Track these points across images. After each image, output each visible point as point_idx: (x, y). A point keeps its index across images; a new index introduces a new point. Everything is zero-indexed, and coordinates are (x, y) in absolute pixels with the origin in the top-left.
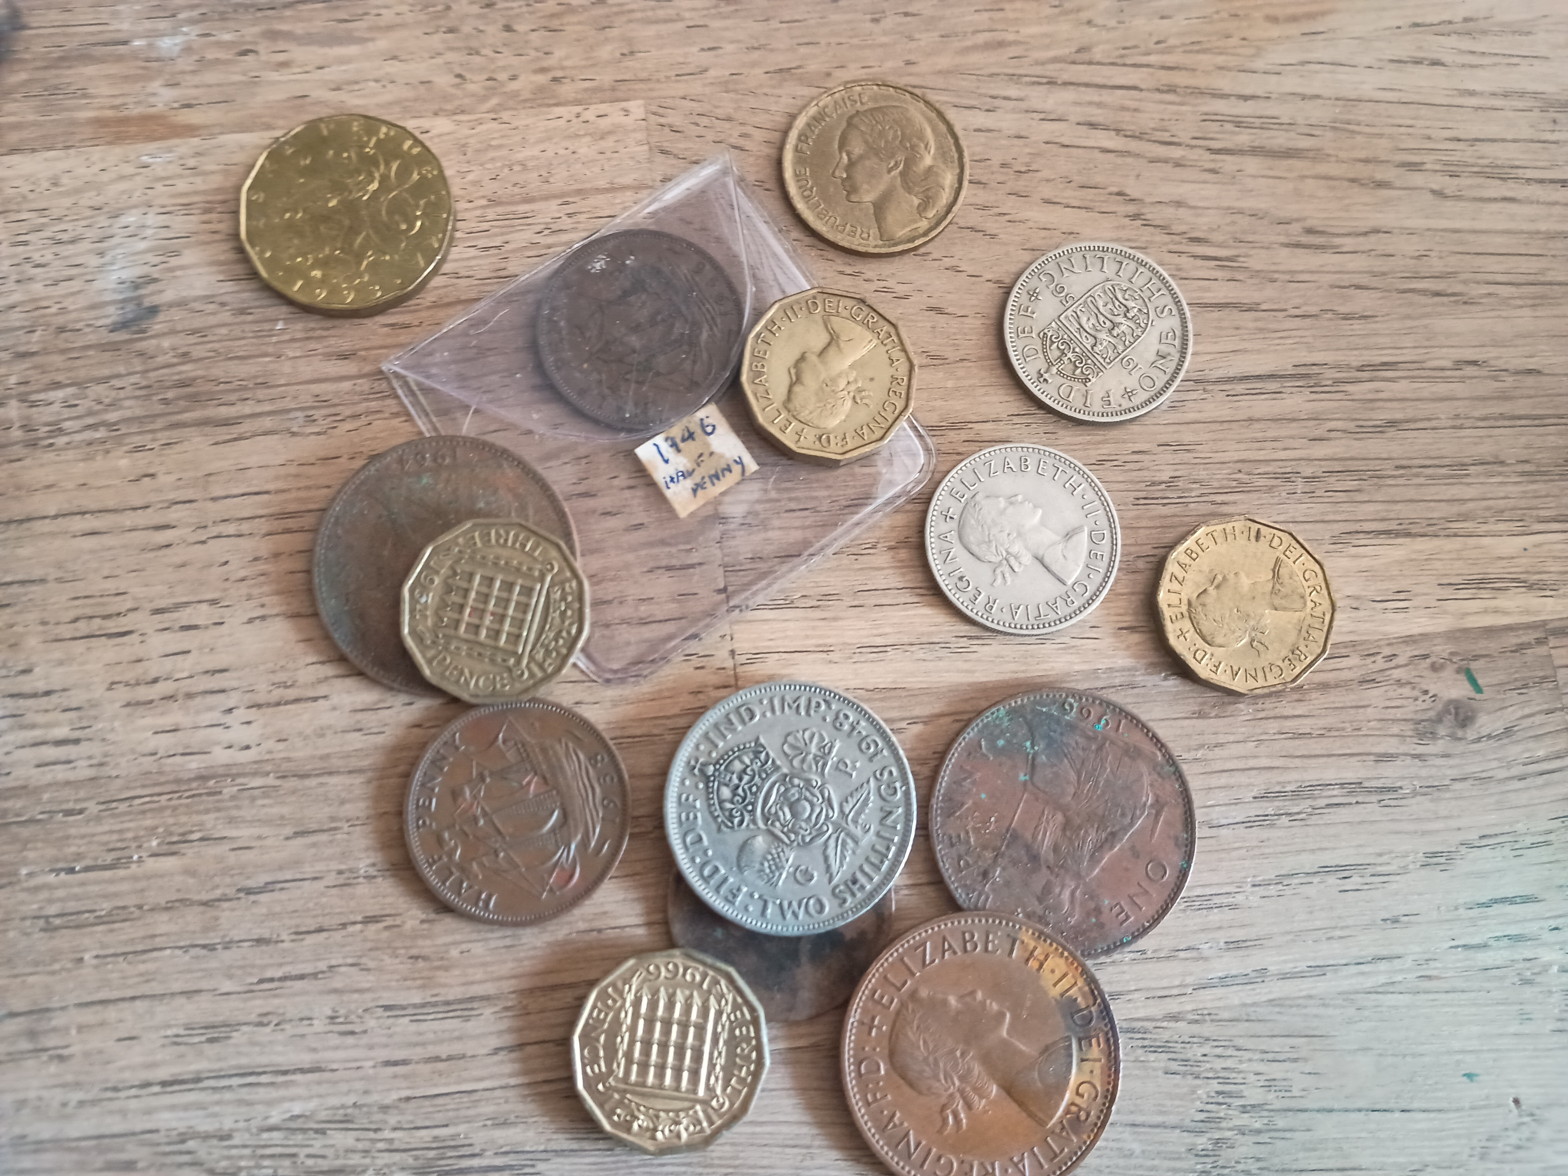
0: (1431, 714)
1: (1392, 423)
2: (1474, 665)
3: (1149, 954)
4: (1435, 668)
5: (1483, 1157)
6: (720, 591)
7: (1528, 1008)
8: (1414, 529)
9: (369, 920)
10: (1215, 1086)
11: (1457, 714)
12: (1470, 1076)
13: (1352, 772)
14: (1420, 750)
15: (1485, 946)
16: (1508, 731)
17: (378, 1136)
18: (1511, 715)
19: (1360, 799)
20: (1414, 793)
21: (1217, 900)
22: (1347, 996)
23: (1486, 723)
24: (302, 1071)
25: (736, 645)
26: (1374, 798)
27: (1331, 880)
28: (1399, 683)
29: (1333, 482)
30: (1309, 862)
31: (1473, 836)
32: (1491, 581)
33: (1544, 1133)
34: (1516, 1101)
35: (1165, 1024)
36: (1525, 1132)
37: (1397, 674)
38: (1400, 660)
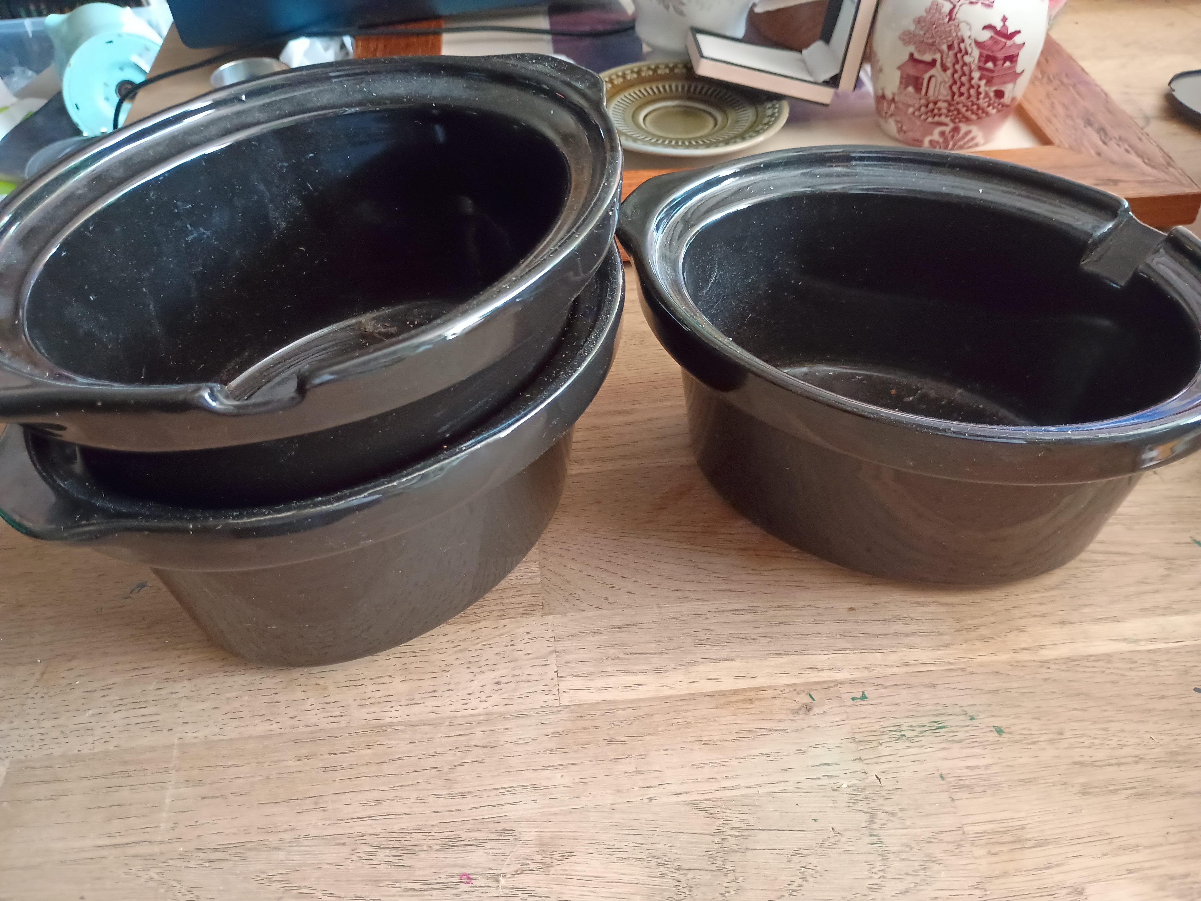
0: (797, 707)
1: (782, 623)
2: (812, 693)
3: (699, 780)
4: (798, 693)
5: (821, 846)
6: (555, 672)
7: (835, 798)
8: (789, 653)
9: (432, 768)
10: (722, 821)
11: (807, 707)
12: (815, 820)
13: (769, 725)
14: (794, 718)
15: (819, 778)
16: (825, 712)
17: (430, 834)
18: (825, 708)
19: (773, 733)
20: (792, 731)
21: (723, 764)
22: (769, 794)
23: (816, 710)
24: (405, 814)
25: (559, 688)
26: (778, 732)
27: (763, 758)
28: (786, 698)
29: (762, 640)
30: (756, 752)
31: (813, 745)
32: (818, 668)
33: (843, 839)
34: (833, 829)
35: (704, 802)
36: (836, 839)
37: (785, 695)
38: (787, 691)
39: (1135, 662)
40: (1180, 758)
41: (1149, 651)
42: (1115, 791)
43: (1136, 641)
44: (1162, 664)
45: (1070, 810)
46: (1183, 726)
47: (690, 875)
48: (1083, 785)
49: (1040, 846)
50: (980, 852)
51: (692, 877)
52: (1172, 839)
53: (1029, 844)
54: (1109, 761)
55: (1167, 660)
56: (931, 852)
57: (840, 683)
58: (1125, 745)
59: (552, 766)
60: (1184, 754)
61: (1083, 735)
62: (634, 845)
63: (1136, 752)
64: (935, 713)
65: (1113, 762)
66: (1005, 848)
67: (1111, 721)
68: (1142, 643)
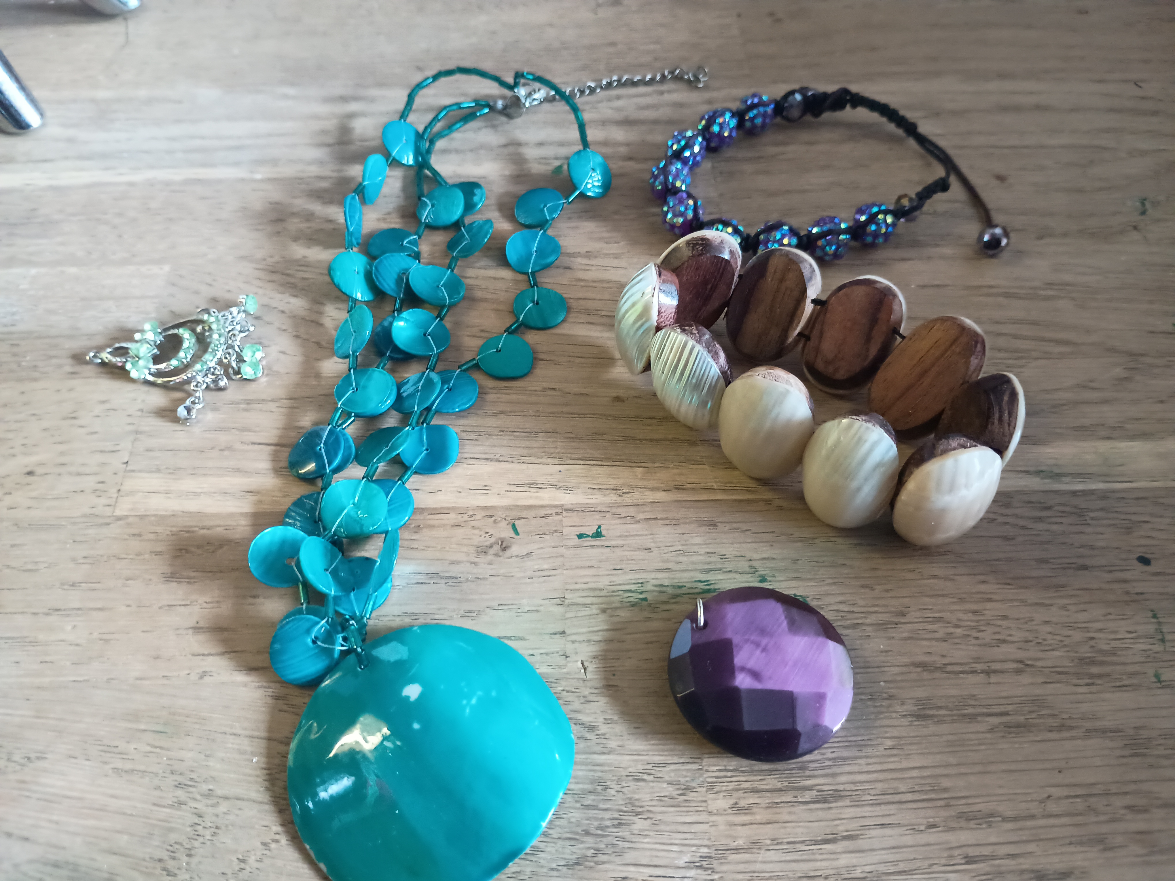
0: (488, 543)
1: (503, 413)
2: (517, 523)
4: (495, 522)
6: (123, 463)
8: (501, 459)
11: (502, 545)
14: (476, 560)
16: (529, 554)
18: (531, 547)
19: (435, 581)
20: (467, 581)
23: (515, 550)
25: (122, 487)
26: (444, 581)
28: (473, 528)
31: (495, 604)
32: (537, 484)
37: (472, 523)
38: (477, 517)
39: (1049, 508)
40: (1095, 670)
41: (1074, 493)
42: (973, 718)
43: (1057, 476)
44: (1092, 514)
45: (889, 743)
46: (1110, 617)
47: (223, 807)
48: (921, 702)
49: (825, 801)
50: (722, 803)
51: (225, 810)
52: (1052, 807)
53: (808, 796)
54: (973, 665)
55: (1102, 509)
56: (636, 796)
57: (566, 510)
58: (1004, 641)
59: (65, 610)
60: (1101, 663)
61: (940, 619)
62: (149, 749)
63: (1021, 655)
64: (706, 567)
65: (979, 667)
66: (764, 800)
67: (990, 600)
68: (1066, 479)
